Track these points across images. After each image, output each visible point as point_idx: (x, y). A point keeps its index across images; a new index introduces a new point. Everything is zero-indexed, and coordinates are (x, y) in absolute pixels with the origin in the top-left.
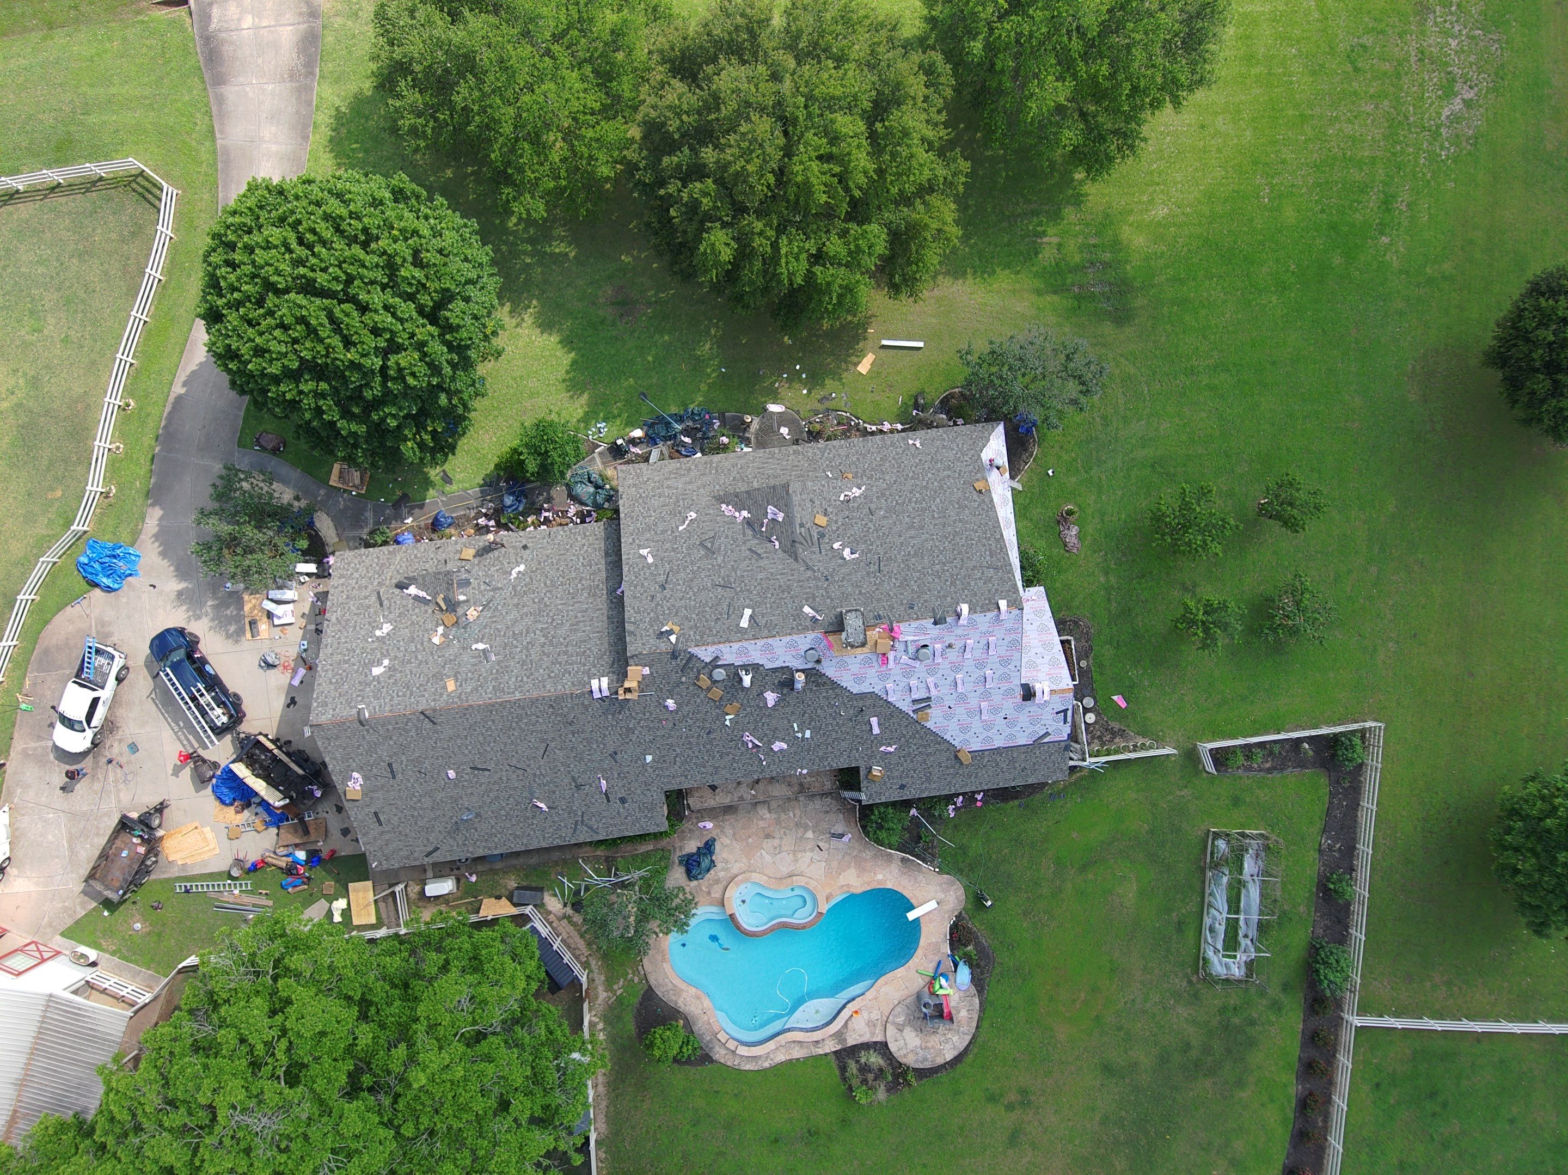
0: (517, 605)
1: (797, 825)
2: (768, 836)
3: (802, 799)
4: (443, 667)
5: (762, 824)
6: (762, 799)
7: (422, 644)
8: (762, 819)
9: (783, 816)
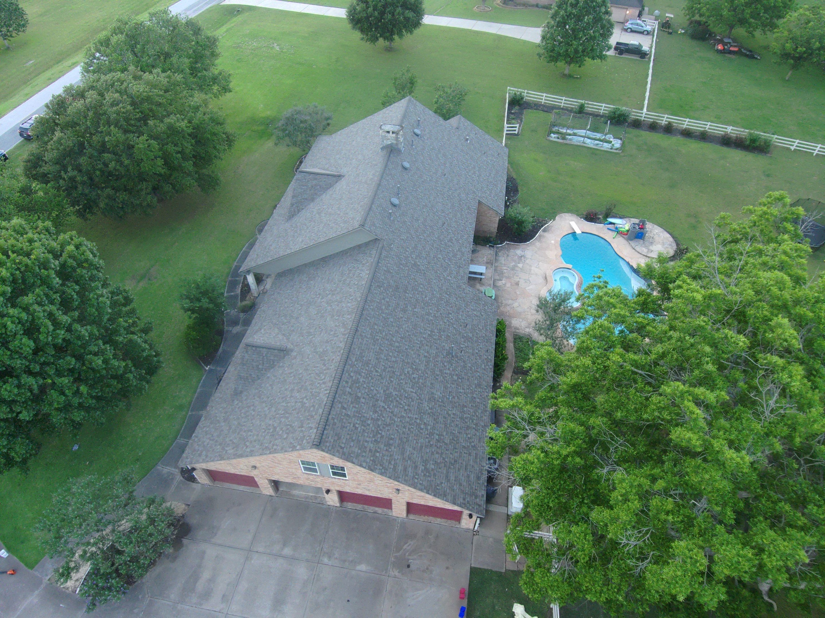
0: (297, 319)
1: (513, 269)
2: (517, 284)
4: (317, 352)
5: (508, 285)
6: (492, 282)
7: (291, 373)
8: (505, 285)
9: (506, 275)
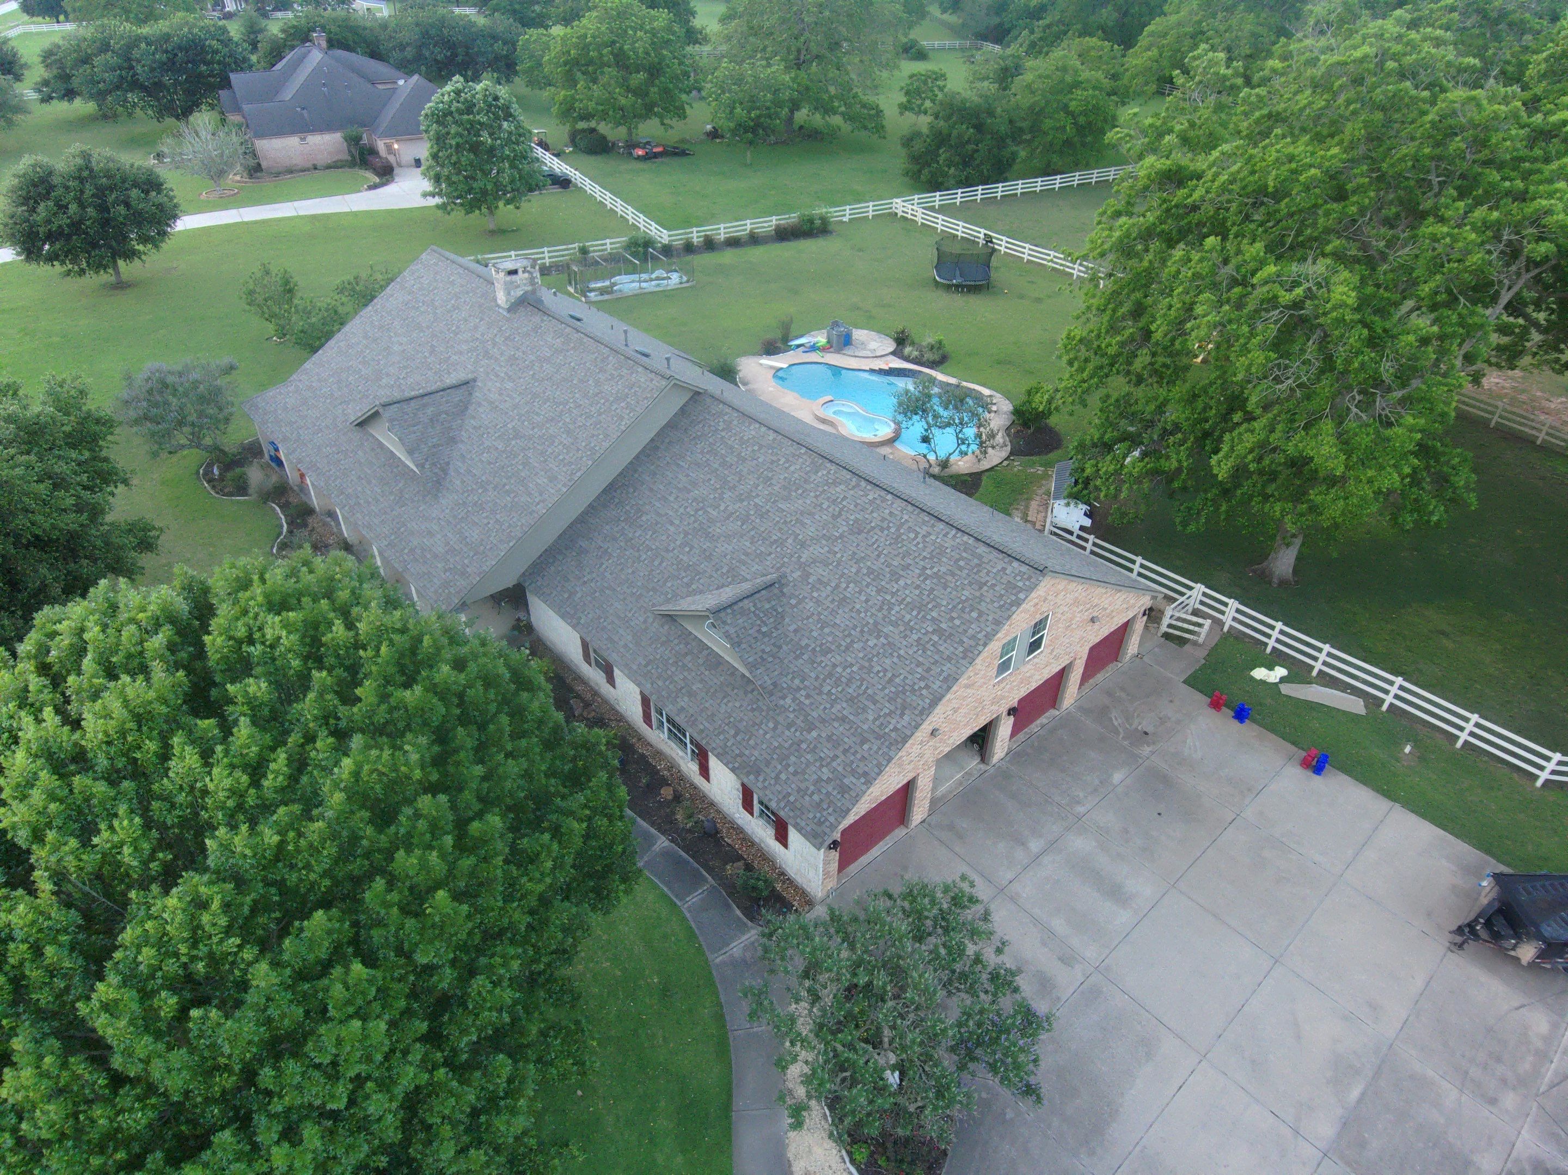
0: (709, 558)
4: (841, 537)
7: (837, 586)
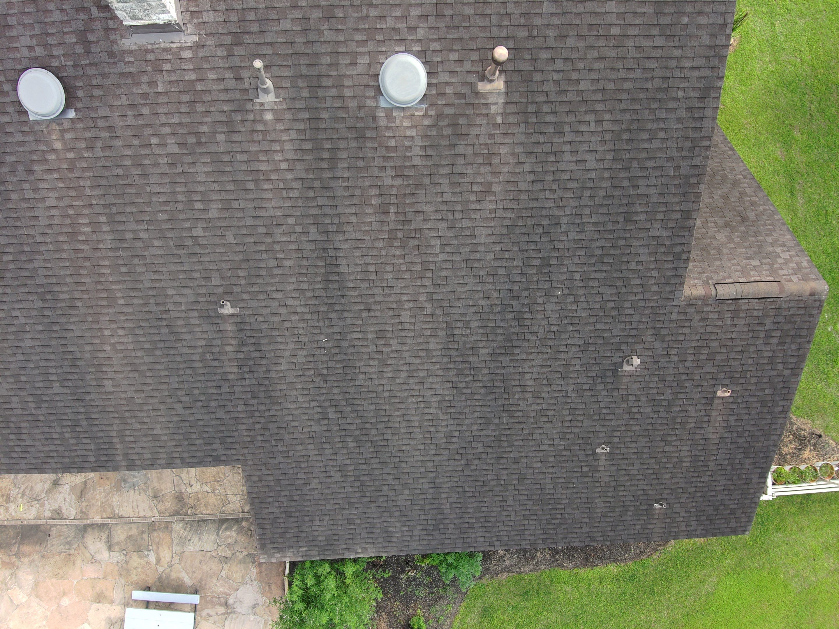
2: (99, 598)
3: (178, 527)
9: (134, 560)
